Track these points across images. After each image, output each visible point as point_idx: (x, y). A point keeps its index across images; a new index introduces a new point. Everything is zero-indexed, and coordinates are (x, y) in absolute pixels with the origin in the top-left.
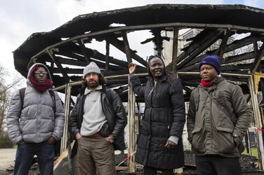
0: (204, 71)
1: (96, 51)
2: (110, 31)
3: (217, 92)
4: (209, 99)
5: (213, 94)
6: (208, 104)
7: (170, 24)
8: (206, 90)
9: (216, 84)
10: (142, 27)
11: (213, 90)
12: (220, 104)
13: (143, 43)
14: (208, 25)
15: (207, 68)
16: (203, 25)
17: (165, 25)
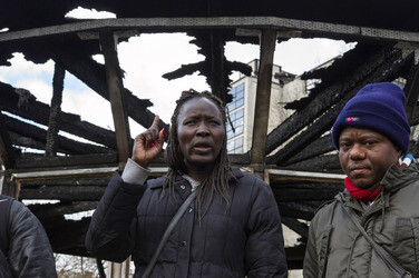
0: (354, 151)
1: (26, 93)
2: (66, 29)
3: (391, 222)
4: (362, 246)
5: (378, 225)
6: (359, 263)
7: (249, 21)
8: (358, 212)
9: (391, 192)
10: (164, 22)
11: (377, 214)
12: (401, 263)
13: (169, 76)
14: (367, 32)
15: (362, 142)
16: (352, 30)
17: (236, 21)
